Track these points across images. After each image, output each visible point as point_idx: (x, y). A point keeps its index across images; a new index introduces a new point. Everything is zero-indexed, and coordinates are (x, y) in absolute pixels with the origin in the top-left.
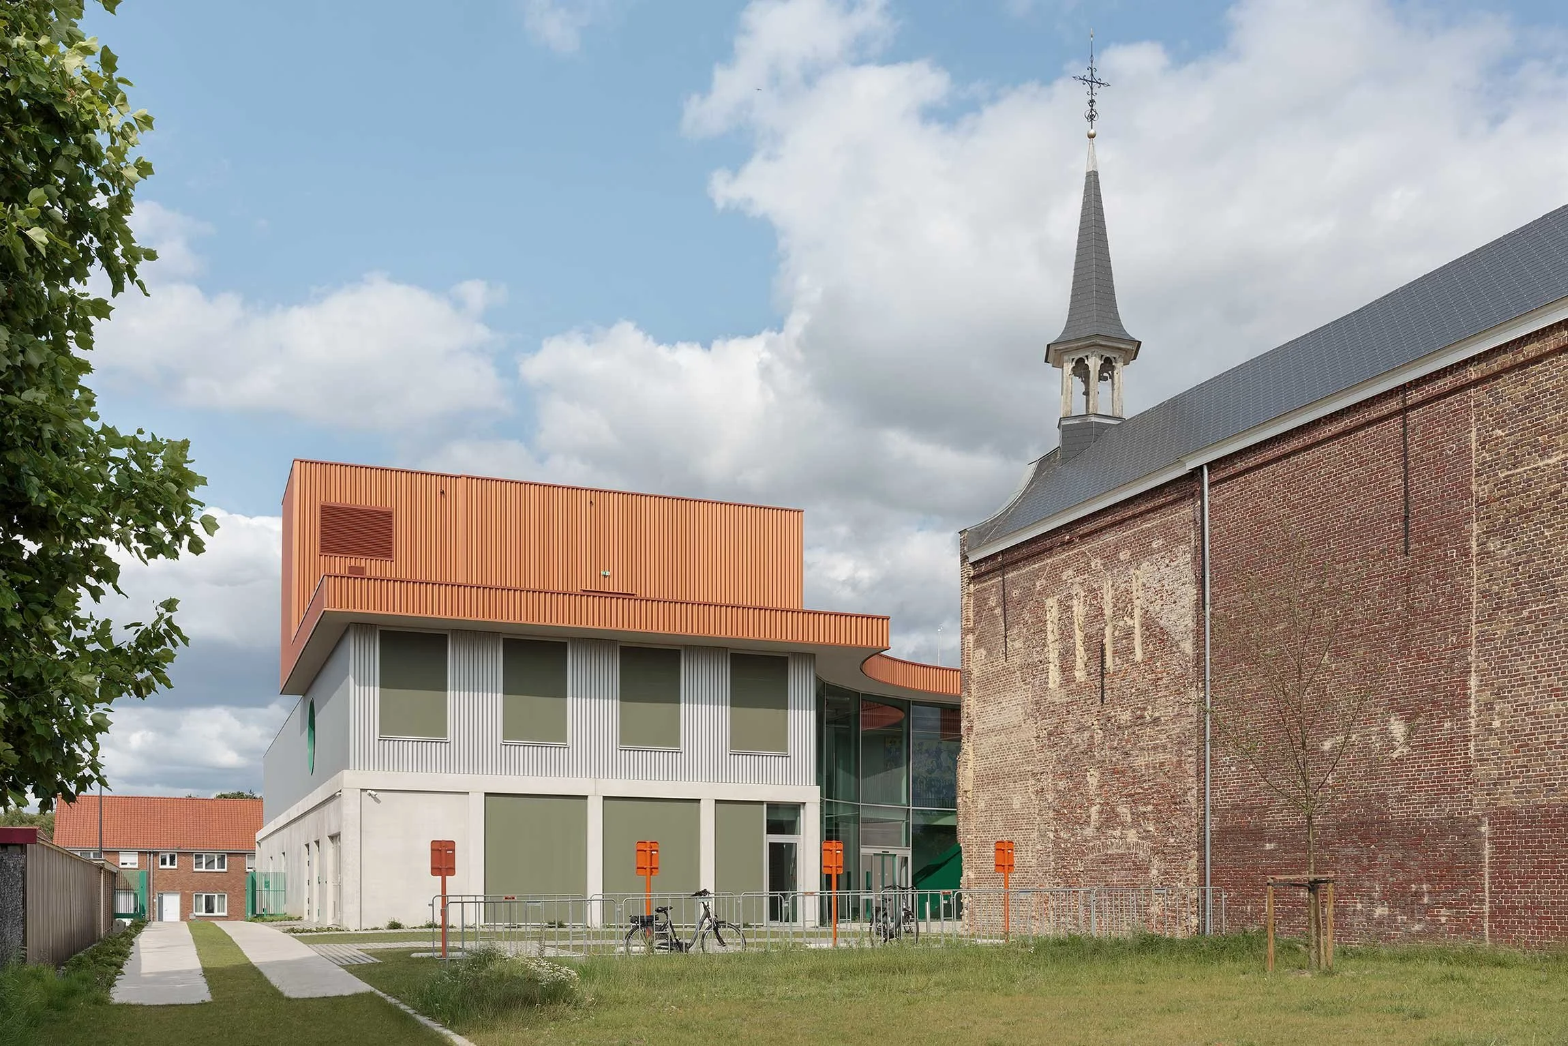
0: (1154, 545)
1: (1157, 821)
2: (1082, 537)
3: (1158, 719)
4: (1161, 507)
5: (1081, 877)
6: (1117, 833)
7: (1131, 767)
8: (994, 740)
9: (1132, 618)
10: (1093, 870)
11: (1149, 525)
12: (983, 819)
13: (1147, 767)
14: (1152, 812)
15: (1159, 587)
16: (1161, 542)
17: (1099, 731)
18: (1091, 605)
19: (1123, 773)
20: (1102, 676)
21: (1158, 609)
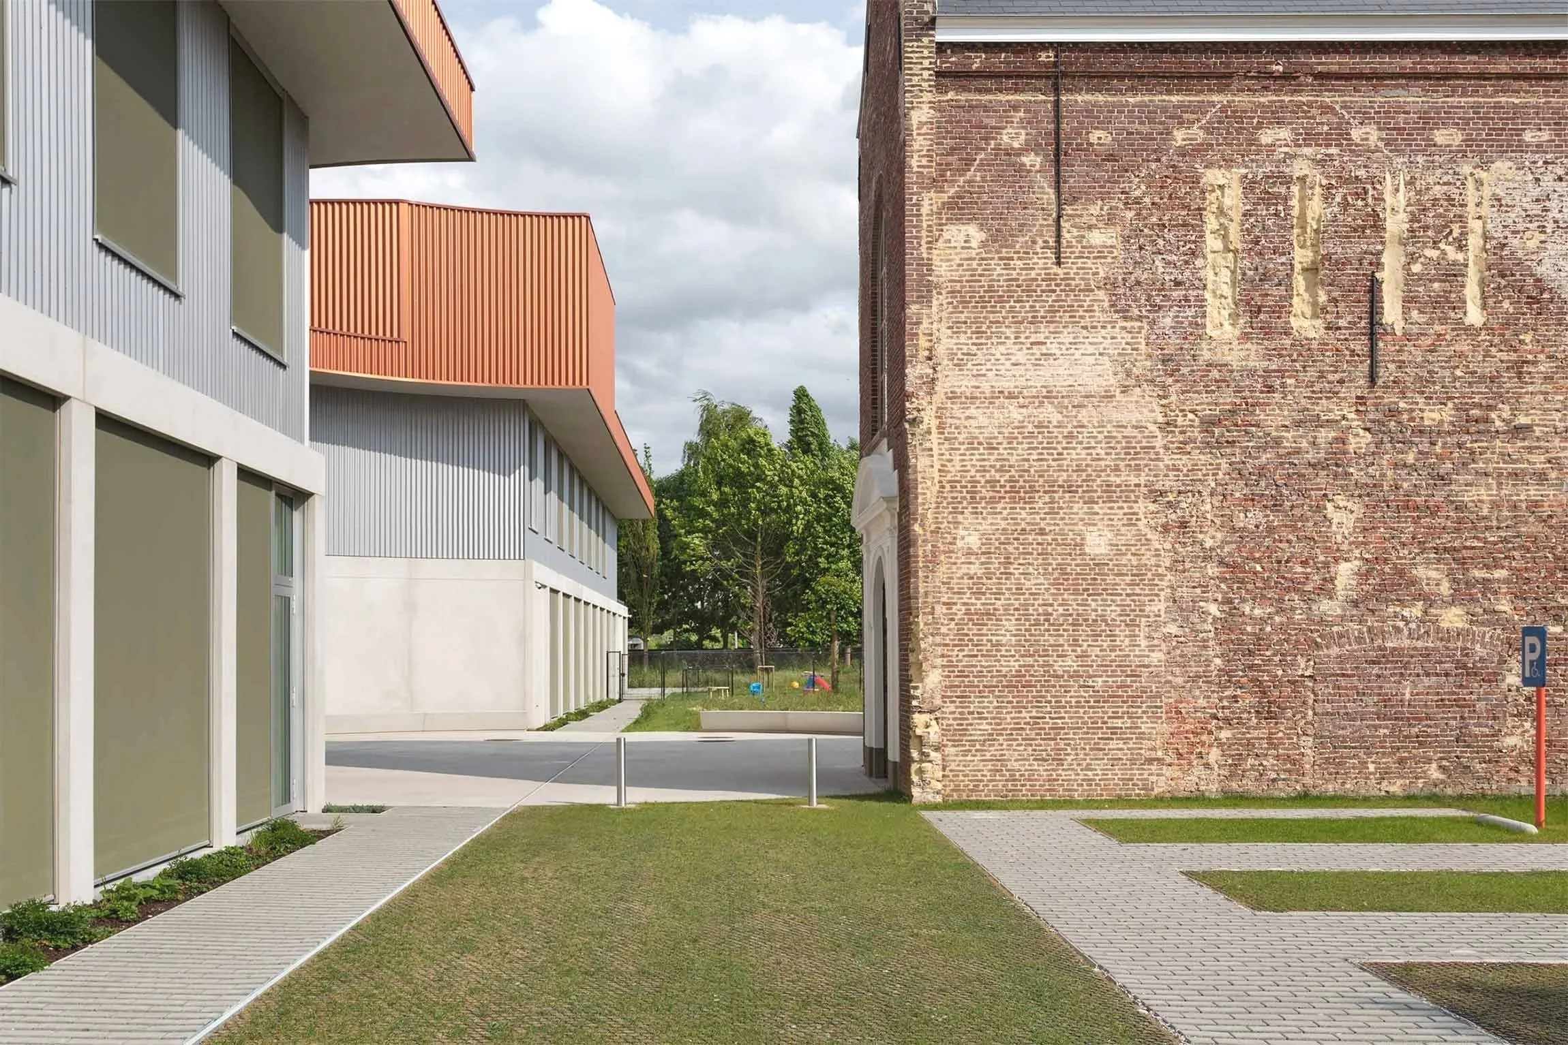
0: (1528, 137)
1: (1519, 596)
2: (1320, 76)
3: (1528, 428)
4: (1550, 77)
5: (1305, 687)
6: (1416, 611)
7: (1453, 502)
8: (1016, 415)
9: (1461, 248)
10: (1343, 675)
11: (1516, 101)
12: (973, 569)
13: (1495, 505)
14: (1507, 581)
15: (1536, 209)
16: (1545, 136)
17: (1361, 432)
18: (1345, 205)
19: (1434, 512)
20: (1372, 337)
21: (1532, 244)
